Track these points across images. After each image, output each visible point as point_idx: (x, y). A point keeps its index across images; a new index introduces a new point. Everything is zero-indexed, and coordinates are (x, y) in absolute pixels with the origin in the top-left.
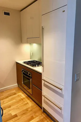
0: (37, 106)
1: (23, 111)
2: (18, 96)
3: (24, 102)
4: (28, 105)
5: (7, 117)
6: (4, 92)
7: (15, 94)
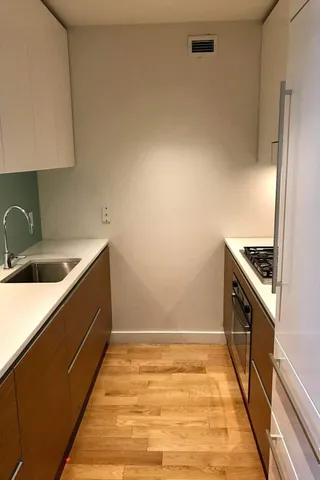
0: (256, 468)
1: (192, 455)
2: (209, 382)
3: (215, 418)
4: (222, 438)
5: (127, 445)
6: (172, 347)
7: (200, 369)
